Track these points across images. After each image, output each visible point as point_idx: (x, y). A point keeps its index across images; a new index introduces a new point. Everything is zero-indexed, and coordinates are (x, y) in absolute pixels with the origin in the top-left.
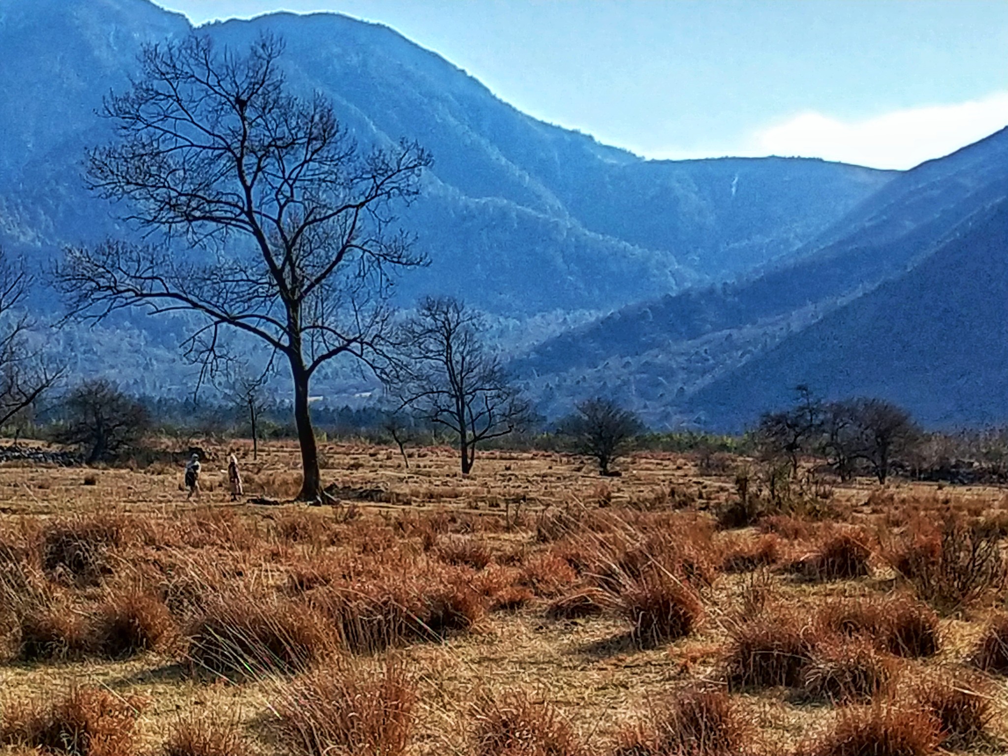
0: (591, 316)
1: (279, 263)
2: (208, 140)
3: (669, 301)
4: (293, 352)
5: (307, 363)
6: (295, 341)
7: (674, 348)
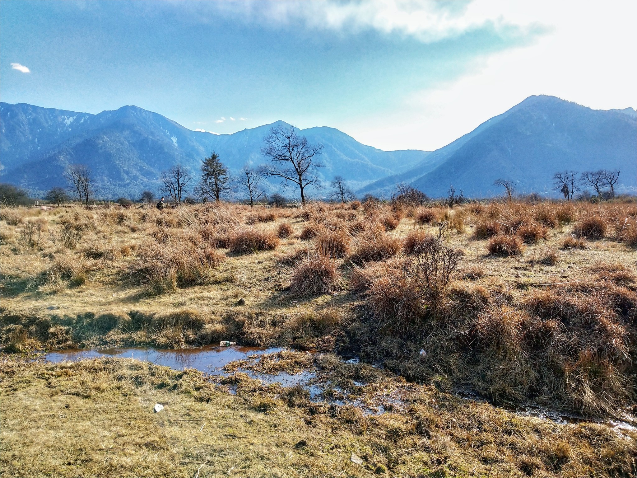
0: (374, 181)
1: (297, 168)
2: (283, 145)
3: (389, 177)
4: (300, 184)
5: (303, 186)
6: (301, 182)
7: (390, 186)
